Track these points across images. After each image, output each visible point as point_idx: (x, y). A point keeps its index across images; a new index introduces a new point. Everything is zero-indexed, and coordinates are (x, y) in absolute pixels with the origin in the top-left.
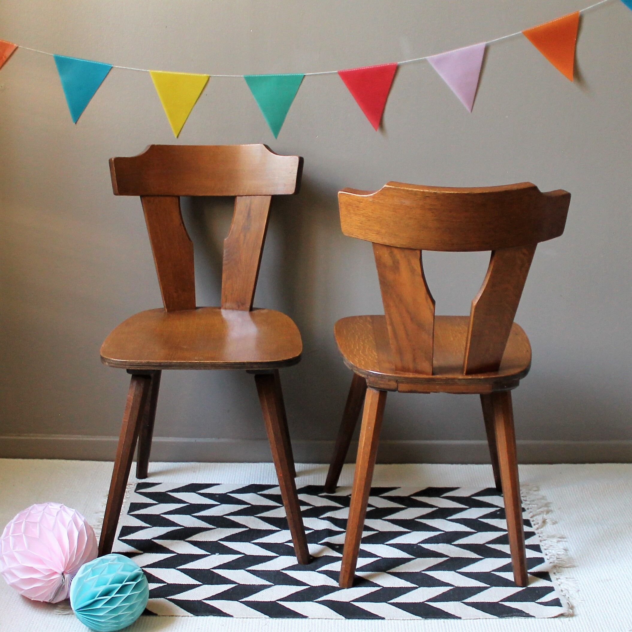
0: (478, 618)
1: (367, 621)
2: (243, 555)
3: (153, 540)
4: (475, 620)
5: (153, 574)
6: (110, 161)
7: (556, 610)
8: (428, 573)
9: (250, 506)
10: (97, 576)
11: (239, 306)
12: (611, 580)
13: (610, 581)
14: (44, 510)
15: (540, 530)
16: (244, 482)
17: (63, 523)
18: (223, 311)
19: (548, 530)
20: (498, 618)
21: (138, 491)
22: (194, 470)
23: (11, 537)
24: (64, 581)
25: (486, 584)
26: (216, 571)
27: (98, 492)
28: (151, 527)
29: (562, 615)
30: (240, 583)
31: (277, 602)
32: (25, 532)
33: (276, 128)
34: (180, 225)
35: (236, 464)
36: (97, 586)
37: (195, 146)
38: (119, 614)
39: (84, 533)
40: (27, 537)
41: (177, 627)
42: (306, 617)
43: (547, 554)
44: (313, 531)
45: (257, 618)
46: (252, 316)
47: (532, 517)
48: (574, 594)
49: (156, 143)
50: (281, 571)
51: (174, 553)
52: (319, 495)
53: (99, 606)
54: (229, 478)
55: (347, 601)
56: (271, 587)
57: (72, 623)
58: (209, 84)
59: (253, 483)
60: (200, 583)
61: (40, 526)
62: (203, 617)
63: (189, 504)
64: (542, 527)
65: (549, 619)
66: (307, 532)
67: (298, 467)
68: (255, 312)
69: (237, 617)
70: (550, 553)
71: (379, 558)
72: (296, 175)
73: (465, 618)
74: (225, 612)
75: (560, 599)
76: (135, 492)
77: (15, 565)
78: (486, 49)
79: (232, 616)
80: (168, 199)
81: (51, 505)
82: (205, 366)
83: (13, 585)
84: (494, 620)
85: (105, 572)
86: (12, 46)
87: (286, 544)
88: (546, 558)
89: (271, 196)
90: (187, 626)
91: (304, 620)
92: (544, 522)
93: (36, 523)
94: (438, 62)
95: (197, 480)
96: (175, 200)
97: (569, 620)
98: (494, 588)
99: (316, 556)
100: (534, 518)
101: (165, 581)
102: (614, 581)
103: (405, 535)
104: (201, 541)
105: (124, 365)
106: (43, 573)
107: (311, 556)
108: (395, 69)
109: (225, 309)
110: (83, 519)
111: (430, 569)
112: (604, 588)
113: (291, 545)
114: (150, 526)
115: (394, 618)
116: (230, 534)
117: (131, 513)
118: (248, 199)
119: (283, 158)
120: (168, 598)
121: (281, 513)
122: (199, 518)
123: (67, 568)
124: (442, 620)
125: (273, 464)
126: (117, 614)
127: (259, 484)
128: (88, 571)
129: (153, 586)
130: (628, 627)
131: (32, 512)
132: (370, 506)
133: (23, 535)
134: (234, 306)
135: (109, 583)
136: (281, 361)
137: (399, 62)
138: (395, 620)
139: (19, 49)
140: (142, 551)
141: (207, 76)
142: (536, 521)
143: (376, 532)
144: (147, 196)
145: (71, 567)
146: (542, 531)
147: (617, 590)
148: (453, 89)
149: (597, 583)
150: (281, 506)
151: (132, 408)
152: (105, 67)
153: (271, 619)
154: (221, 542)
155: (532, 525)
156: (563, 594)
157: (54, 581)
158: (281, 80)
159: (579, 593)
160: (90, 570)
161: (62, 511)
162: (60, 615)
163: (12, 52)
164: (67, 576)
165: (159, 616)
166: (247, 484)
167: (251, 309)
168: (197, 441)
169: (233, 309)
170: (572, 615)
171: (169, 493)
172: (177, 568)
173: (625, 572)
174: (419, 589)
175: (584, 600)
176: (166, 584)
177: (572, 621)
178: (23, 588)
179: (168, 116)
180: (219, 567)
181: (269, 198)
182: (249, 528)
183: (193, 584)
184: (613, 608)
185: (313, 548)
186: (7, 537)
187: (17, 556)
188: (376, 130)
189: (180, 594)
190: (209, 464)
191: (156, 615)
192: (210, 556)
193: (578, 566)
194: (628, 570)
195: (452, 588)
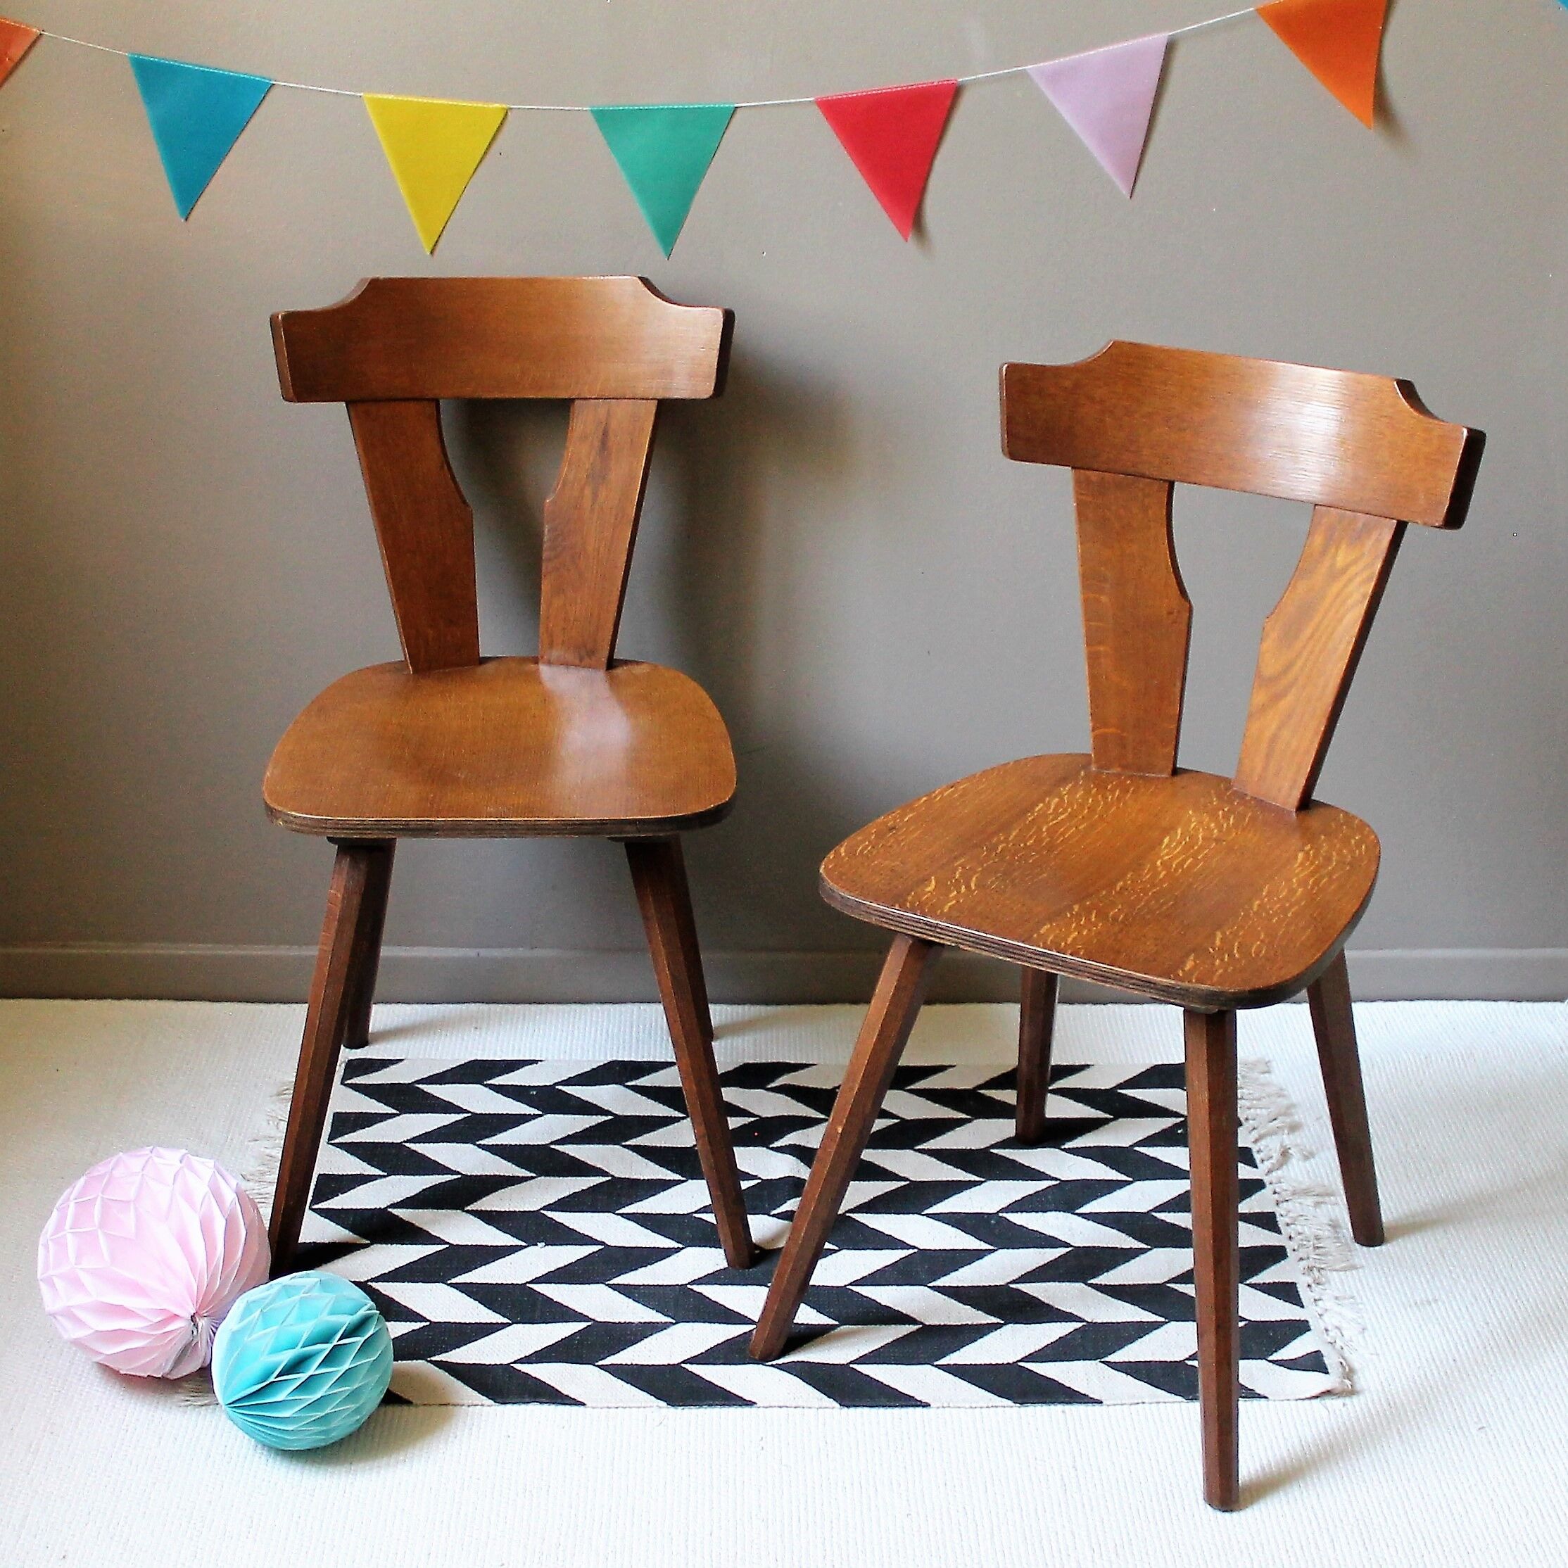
0: (1140, 1401)
1: (889, 1411)
2: (601, 1247)
3: (390, 1210)
4: (1133, 1406)
5: (397, 1299)
6: (273, 320)
7: (1313, 1381)
8: (1024, 1287)
9: (610, 1117)
10: (275, 1328)
11: (582, 655)
12: (1436, 1301)
13: (1433, 1305)
14: (143, 1170)
15: (1274, 1174)
16: (594, 1056)
17: (189, 1199)
18: (544, 669)
19: (1292, 1174)
20: (1184, 1400)
21: (349, 1082)
22: (475, 1023)
23: (69, 1237)
24: (195, 1333)
25: (1156, 1314)
26: (540, 1288)
27: (256, 1086)
28: (384, 1176)
29: (1328, 1393)
30: (598, 1319)
31: (683, 1365)
32: (102, 1225)
33: (668, 233)
34: (442, 467)
35: (574, 1006)
36: (276, 1350)
37: (476, 280)
38: (327, 1411)
39: (238, 1218)
40: (107, 1236)
41: (458, 1433)
42: (750, 1404)
43: (1293, 1236)
44: (759, 1181)
45: (639, 1408)
46: (614, 683)
47: (1256, 1141)
48: (1354, 1339)
49: (382, 275)
50: (689, 1286)
51: (442, 1242)
52: (769, 1086)
53: (281, 1396)
54: (557, 1043)
55: (842, 1363)
56: (669, 1327)
57: (216, 1427)
58: (506, 128)
59: (614, 1059)
60: (506, 1320)
61: (136, 1209)
62: (516, 1406)
63: (470, 1115)
64: (1280, 1165)
65: (1299, 1401)
66: (745, 1185)
67: (718, 1014)
68: (620, 671)
69: (594, 1405)
70: (1299, 1234)
71: (911, 1251)
72: (716, 353)
73: (1112, 1402)
74: (565, 1393)
75: (1322, 1352)
76: (342, 1083)
77: (79, 1299)
78: (1170, 47)
79: (584, 1404)
80: (413, 406)
81: (159, 1156)
82: (512, 830)
83: (77, 1343)
84: (1176, 1405)
85: (291, 1320)
86: (27, 32)
87: (697, 1215)
88: (1289, 1246)
89: (656, 402)
90: (481, 1430)
91: (746, 1409)
92: (1285, 1154)
93: (128, 1202)
94: (1054, 78)
95: (483, 1050)
96: (430, 409)
97: (1344, 1405)
98: (1173, 1325)
99: (768, 1247)
100: (1262, 1144)
101: (424, 1315)
102: (1444, 1303)
103: (968, 1191)
104: (503, 1210)
105: (323, 828)
106: (146, 1319)
107: (756, 1246)
108: (954, 93)
109: (549, 663)
110: (234, 1183)
111: (1029, 1277)
112: (1422, 1323)
113: (710, 1218)
114: (382, 1173)
115: (951, 1405)
116: (567, 1194)
117: (336, 1141)
118: (602, 407)
119: (686, 311)
120: (433, 1359)
121: (682, 1135)
122: (494, 1149)
123: (201, 1307)
124: (1060, 1407)
125: (660, 1007)
126: (322, 1411)
127: (629, 1059)
128: (253, 1316)
129: (398, 1329)
130: (1476, 1419)
131: (116, 1173)
132: (886, 1114)
133: (100, 1232)
134: (570, 657)
135: (300, 1344)
136: (689, 815)
137: (961, 77)
138: (954, 1407)
139: (43, 39)
140: (367, 1239)
141: (503, 109)
142: (1267, 1150)
143: (903, 1183)
144: (363, 401)
145: (209, 1303)
146: (1280, 1178)
147: (1450, 1326)
148: (1089, 142)
149: (1406, 1309)
150: (683, 1118)
151: (341, 921)
152: (255, 85)
153: (672, 1409)
154: (549, 1214)
155: (1258, 1161)
156: (1329, 1340)
157: (175, 1334)
158: (680, 118)
159: (1366, 1334)
160: (257, 1313)
161: (186, 1170)
162: (187, 1406)
163: (26, 48)
164: (202, 1323)
165: (417, 1406)
166: (602, 1060)
167: (612, 664)
168: (481, 955)
169: (566, 664)
170: (1351, 1392)
171: (420, 1086)
172: (449, 1282)
173: (1467, 1280)
174: (1005, 1328)
175: (1377, 1355)
176: (428, 1323)
177: (1349, 1406)
178: (101, 1351)
179: (407, 201)
180: (548, 1278)
181: (653, 406)
182: (612, 1176)
183: (489, 1322)
184: (1442, 1374)
185: (761, 1227)
186: (59, 1235)
187: (86, 1280)
188: (906, 240)
189: (461, 1348)
190: (510, 1007)
191: (409, 1403)
192: (526, 1249)
193: (1362, 1267)
194: (1474, 1277)
195: (1079, 1325)
